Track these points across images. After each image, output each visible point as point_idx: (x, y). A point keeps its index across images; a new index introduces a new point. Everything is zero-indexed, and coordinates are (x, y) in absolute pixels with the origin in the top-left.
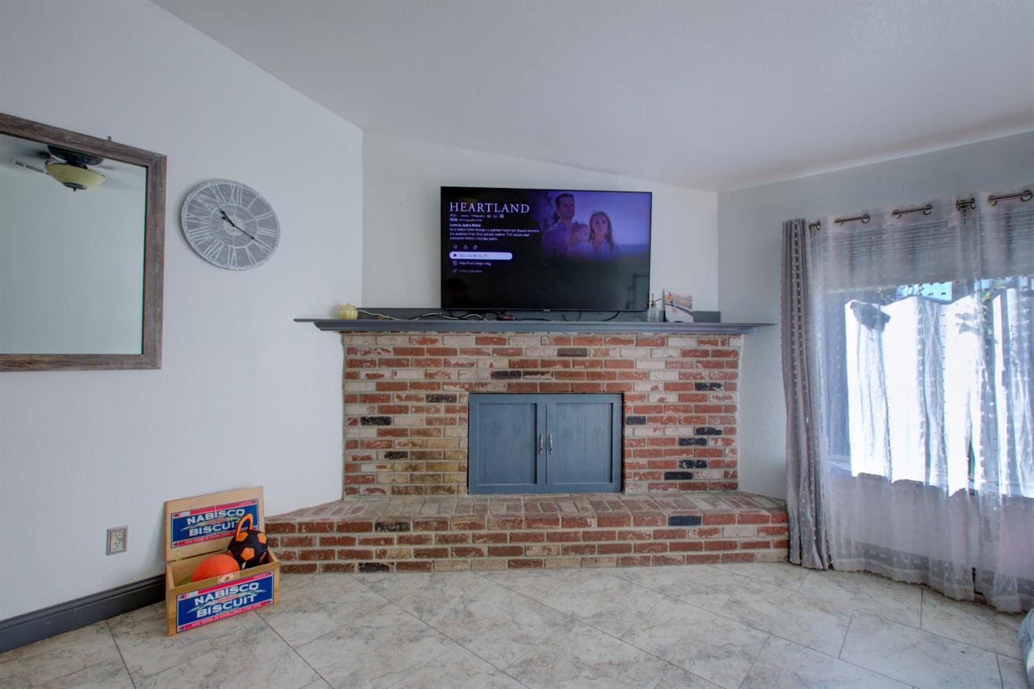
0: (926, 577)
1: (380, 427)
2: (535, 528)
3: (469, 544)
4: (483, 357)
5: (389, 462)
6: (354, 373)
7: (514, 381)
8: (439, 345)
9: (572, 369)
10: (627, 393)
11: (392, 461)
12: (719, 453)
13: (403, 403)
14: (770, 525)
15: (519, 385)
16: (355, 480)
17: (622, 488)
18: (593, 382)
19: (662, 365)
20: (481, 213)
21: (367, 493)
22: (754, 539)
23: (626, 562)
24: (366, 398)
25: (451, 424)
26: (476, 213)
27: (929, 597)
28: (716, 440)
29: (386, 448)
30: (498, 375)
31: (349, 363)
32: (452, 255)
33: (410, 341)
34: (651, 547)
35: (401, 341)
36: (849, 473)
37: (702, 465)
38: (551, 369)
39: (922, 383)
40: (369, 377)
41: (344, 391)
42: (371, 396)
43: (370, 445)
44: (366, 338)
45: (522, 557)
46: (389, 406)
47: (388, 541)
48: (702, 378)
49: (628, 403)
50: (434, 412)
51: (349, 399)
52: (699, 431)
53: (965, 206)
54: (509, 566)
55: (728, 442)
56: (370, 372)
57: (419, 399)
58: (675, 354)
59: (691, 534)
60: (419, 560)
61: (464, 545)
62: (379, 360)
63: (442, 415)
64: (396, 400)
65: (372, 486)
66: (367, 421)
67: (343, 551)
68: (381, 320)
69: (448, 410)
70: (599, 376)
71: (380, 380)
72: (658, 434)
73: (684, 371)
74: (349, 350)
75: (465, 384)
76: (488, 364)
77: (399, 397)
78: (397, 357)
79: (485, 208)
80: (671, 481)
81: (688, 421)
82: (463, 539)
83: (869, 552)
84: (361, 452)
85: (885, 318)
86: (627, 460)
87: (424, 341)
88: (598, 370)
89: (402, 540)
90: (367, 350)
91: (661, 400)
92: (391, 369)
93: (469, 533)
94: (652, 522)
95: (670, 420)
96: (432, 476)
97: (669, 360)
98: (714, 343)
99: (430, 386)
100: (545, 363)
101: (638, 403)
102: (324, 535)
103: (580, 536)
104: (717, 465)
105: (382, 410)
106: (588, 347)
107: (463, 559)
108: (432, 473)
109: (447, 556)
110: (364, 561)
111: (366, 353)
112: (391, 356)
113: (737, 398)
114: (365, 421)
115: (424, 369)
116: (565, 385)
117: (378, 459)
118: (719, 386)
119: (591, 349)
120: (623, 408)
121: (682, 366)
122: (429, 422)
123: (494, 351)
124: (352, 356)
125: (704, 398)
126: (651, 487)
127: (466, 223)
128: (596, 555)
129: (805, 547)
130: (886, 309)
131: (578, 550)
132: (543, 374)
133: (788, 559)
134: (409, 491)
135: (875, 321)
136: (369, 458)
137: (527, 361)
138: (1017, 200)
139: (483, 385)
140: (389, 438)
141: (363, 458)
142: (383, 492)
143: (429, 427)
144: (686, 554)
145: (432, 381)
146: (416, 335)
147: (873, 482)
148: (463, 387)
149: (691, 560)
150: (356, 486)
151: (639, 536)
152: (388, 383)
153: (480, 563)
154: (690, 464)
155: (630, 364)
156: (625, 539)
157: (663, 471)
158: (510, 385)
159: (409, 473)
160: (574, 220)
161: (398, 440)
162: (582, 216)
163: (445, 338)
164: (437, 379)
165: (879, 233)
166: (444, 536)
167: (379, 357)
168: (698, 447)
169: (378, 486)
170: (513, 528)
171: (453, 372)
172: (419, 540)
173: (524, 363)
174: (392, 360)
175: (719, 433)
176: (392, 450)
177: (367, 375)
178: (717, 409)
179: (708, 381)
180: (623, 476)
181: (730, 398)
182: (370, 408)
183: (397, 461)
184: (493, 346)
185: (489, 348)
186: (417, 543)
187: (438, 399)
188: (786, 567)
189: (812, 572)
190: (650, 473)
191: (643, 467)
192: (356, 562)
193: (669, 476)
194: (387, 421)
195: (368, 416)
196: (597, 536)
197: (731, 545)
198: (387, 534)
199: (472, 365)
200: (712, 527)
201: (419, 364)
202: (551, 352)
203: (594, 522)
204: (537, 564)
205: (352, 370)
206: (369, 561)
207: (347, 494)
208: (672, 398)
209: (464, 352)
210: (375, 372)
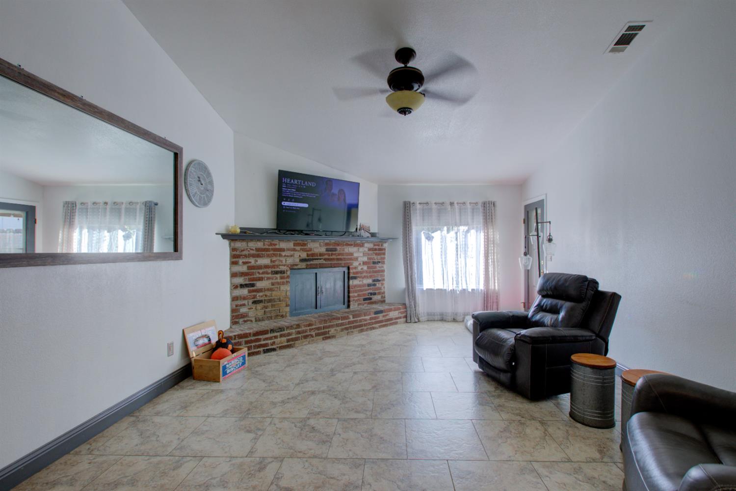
0: (443, 317)
1: (249, 288)
2: (333, 322)
3: (308, 333)
4: (297, 252)
5: (254, 306)
6: (236, 261)
7: (309, 263)
8: (277, 247)
9: (331, 257)
10: (351, 267)
11: (255, 305)
12: (380, 289)
13: (261, 276)
14: (402, 310)
15: (311, 264)
16: (237, 317)
17: (349, 306)
18: (338, 262)
19: (361, 255)
20: (296, 184)
21: (243, 322)
22: (398, 316)
23: (362, 331)
24: (243, 274)
25: (283, 284)
26: (294, 184)
27: (444, 322)
28: (379, 284)
29: (253, 299)
30: (302, 260)
31: (233, 256)
32: (283, 203)
33: (264, 245)
34: (369, 324)
35: (260, 245)
36: (423, 289)
37: (375, 294)
38: (323, 257)
39: (442, 258)
40: (244, 263)
41: (231, 271)
42: (246, 273)
43: (244, 298)
44: (242, 243)
45: (328, 335)
46: (254, 278)
47: (276, 337)
48: (375, 259)
49: (351, 271)
50: (275, 279)
51: (233, 275)
52: (374, 281)
53: (452, 204)
54: (323, 339)
55: (382, 284)
56: (244, 261)
57: (267, 273)
58: (366, 250)
59: (381, 317)
60: (289, 343)
61: (307, 334)
62: (249, 254)
63: (279, 280)
64: (257, 274)
65: (246, 319)
66: (243, 286)
67: (256, 345)
68: (248, 234)
69: (281, 278)
70: (341, 259)
71: (249, 265)
72: (361, 283)
73: (369, 257)
74: (233, 250)
75: (289, 265)
76: (299, 254)
77: (259, 273)
78: (257, 253)
79: (298, 182)
80: (365, 302)
81: (371, 277)
82: (306, 331)
83: (429, 314)
84: (239, 302)
85: (433, 237)
86: (351, 295)
87: (271, 244)
88: (340, 257)
89: (281, 336)
90: (243, 249)
91: (362, 269)
92: (254, 259)
93: (308, 328)
94: (370, 315)
95: (365, 277)
96: (275, 310)
97: (365, 252)
98: (379, 246)
99: (273, 267)
100: (321, 255)
101: (354, 271)
102: (246, 339)
103: (347, 323)
104: (379, 293)
105: (250, 280)
106: (337, 247)
107: (306, 340)
108: (274, 309)
109: (300, 340)
110: (266, 348)
111: (242, 251)
112: (254, 252)
113: (385, 267)
114: (242, 286)
115: (270, 258)
116: (329, 264)
117: (248, 304)
118: (379, 262)
119: (338, 248)
120: (349, 273)
121: (368, 254)
122: (273, 284)
123: (301, 249)
124: (235, 253)
125: (375, 267)
126: (359, 305)
127: (289, 188)
128: (352, 330)
129: (412, 316)
130: (433, 235)
131: (347, 329)
132: (320, 259)
133: (406, 322)
134: (264, 319)
135: (429, 238)
136: (244, 305)
137: (314, 254)
138: (462, 205)
139: (296, 265)
140: (255, 293)
141: (241, 305)
142: (251, 321)
143: (273, 287)
144: (379, 324)
145: (274, 264)
146: (267, 242)
147: (430, 291)
148: (288, 266)
149: (380, 327)
150: (237, 320)
151: (365, 320)
152: (253, 266)
153: (312, 341)
154: (371, 294)
155: (352, 254)
156: (361, 322)
157: (362, 298)
158: (307, 265)
159: (263, 311)
160: (332, 191)
161: (258, 294)
162: (335, 191)
163: (280, 243)
164: (277, 263)
165: (431, 209)
166: (298, 331)
167: (249, 253)
168: (374, 287)
169: (249, 319)
170: (325, 323)
171: (283, 259)
172: (289, 334)
173: (313, 255)
174: (255, 254)
175: (380, 281)
176: (255, 299)
177: (243, 262)
178: (379, 271)
179: (376, 261)
180: (349, 301)
181: (383, 267)
182: (244, 279)
183: (258, 305)
184: (300, 247)
185: (298, 248)
186: (288, 336)
187: (277, 273)
188: (407, 324)
189: (415, 324)
190: (358, 299)
191: (356, 297)
192: (261, 349)
193: (365, 299)
194: (253, 285)
195: (244, 283)
196: (352, 322)
197: (391, 319)
198: (275, 334)
199: (291, 256)
200: (386, 313)
201: (268, 256)
202: (323, 250)
203: (351, 317)
204: (333, 337)
205: (234, 260)
206: (268, 348)
207: (233, 324)
208: (365, 268)
209: (288, 250)
210: (247, 261)
